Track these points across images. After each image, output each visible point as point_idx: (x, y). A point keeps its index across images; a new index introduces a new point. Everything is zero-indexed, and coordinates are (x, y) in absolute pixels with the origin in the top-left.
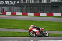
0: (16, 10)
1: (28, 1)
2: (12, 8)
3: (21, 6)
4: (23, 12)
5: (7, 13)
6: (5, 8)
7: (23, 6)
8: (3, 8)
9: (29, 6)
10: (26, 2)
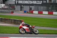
0: (43, 9)
1: (54, 1)
2: (39, 7)
3: (47, 5)
4: (49, 11)
5: (34, 12)
6: (33, 7)
7: (49, 5)
8: (31, 7)
9: (55, 5)
10: (52, 2)
